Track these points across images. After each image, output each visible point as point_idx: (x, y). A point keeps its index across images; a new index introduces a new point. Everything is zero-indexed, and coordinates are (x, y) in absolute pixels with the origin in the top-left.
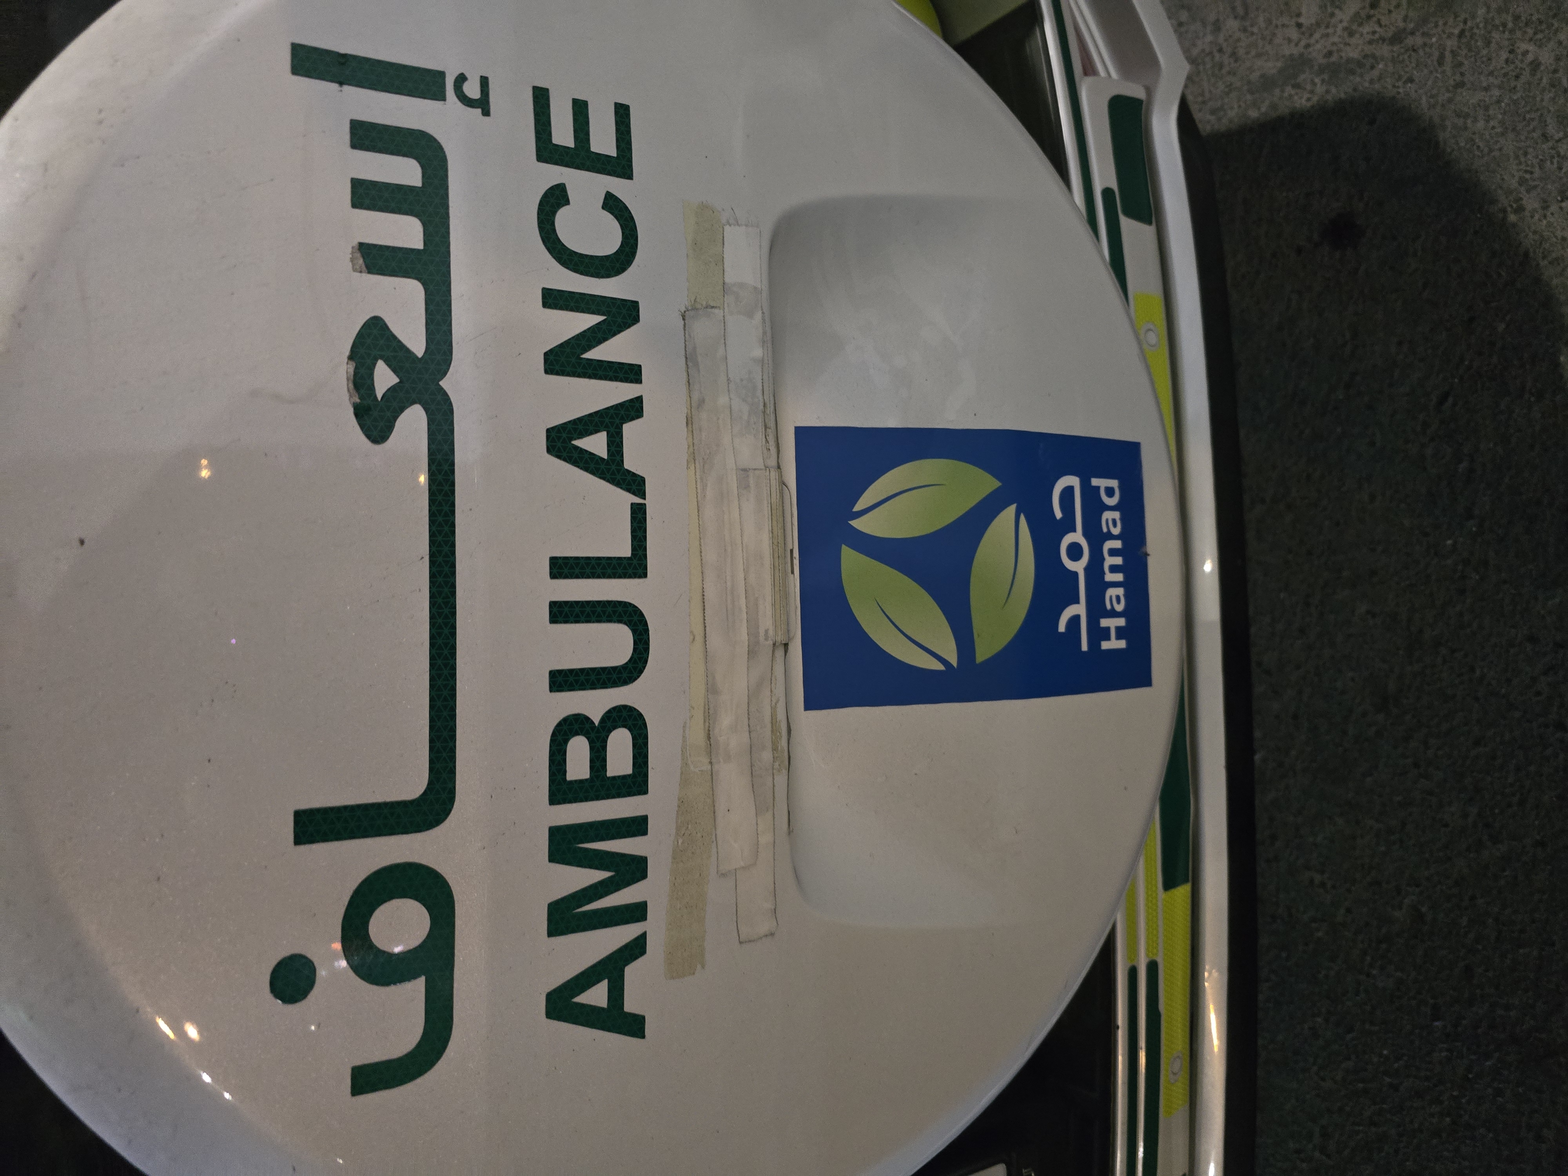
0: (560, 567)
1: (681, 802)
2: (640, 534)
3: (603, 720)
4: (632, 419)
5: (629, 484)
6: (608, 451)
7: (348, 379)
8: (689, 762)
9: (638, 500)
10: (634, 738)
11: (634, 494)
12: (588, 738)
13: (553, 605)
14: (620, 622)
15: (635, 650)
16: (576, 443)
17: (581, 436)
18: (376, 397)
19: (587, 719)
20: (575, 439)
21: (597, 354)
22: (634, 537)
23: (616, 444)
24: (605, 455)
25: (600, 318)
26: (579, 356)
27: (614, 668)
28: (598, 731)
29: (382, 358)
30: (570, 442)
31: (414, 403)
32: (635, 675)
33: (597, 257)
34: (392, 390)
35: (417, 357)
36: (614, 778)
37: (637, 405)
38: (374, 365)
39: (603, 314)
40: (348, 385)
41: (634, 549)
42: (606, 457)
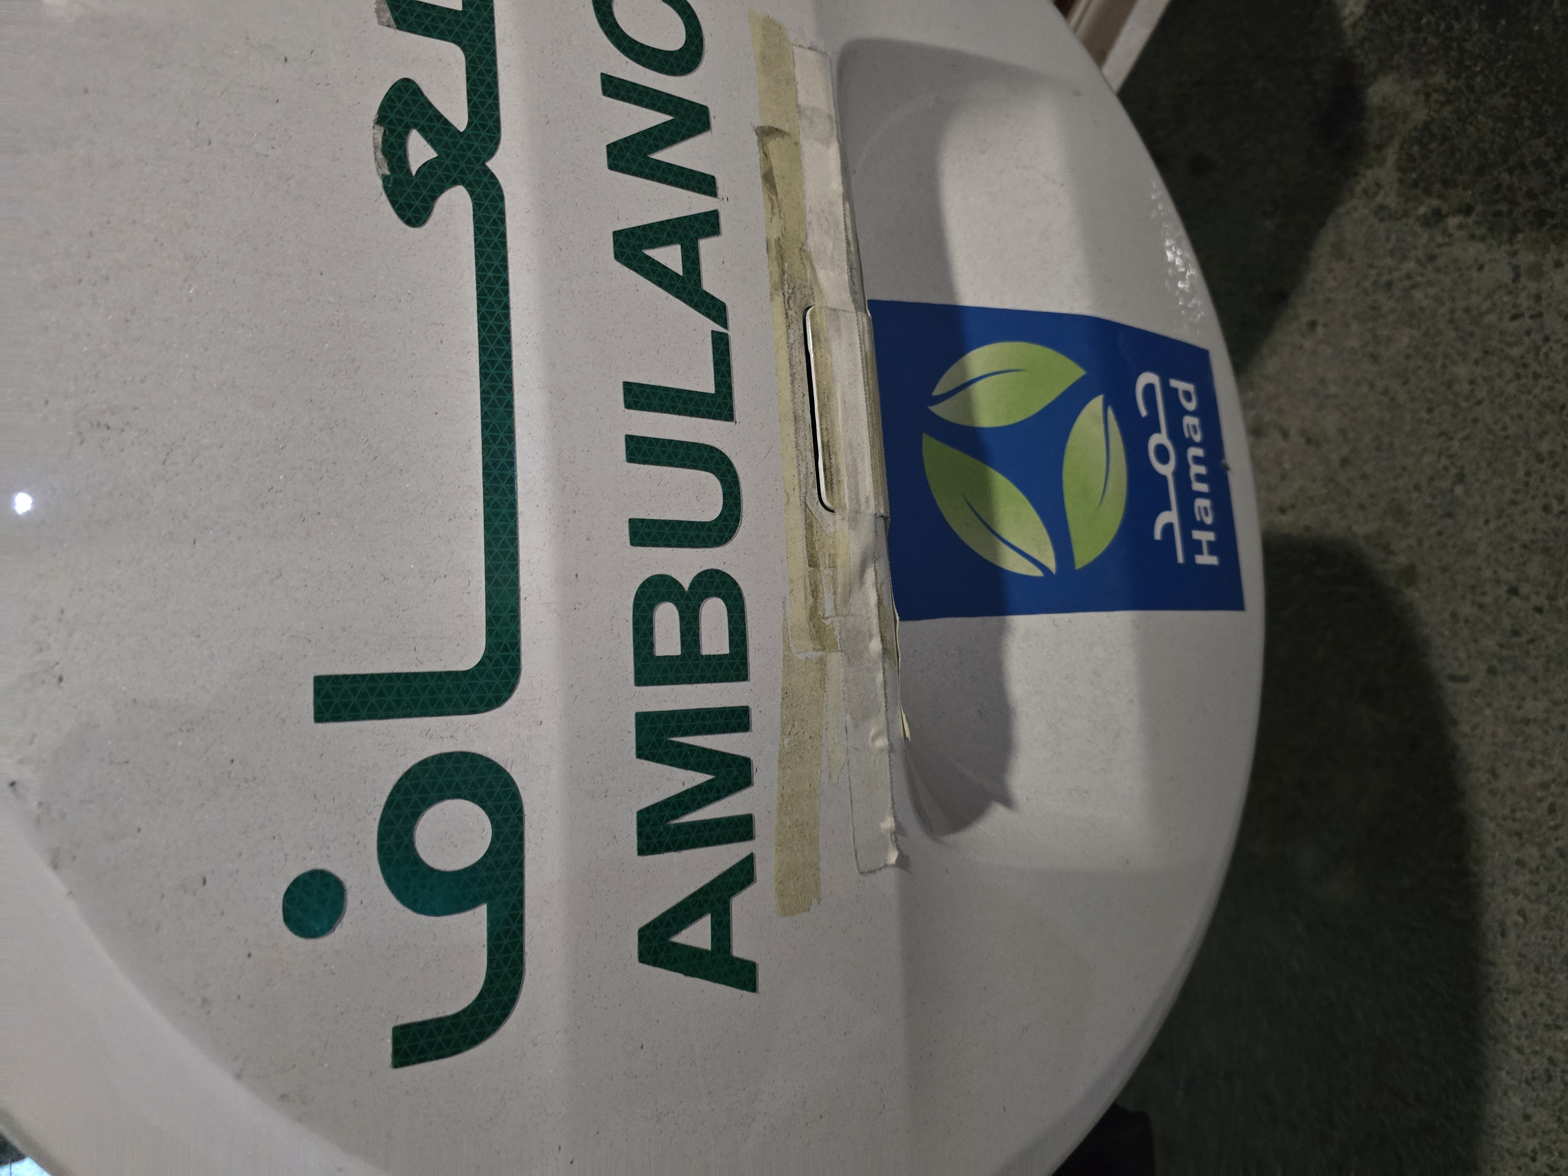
0: (636, 396)
1: (785, 693)
2: (723, 368)
3: (692, 585)
4: (708, 235)
5: (708, 308)
6: (684, 267)
7: (375, 147)
8: (792, 645)
9: (720, 329)
10: (729, 611)
11: (714, 320)
12: (677, 605)
13: (629, 439)
14: (706, 469)
15: (725, 505)
16: (649, 252)
17: (653, 245)
18: (409, 171)
19: (675, 582)
20: (646, 248)
21: (665, 156)
22: (717, 371)
23: (691, 259)
24: (680, 272)
25: (669, 118)
26: (645, 156)
27: (703, 524)
28: (688, 599)
29: (415, 126)
30: (641, 251)
31: (455, 183)
32: (727, 535)
33: (660, 51)
34: (429, 165)
35: (458, 131)
36: (709, 657)
37: (712, 219)
38: (407, 133)
39: (670, 114)
40: (375, 153)
41: (717, 385)
42: (681, 273)
